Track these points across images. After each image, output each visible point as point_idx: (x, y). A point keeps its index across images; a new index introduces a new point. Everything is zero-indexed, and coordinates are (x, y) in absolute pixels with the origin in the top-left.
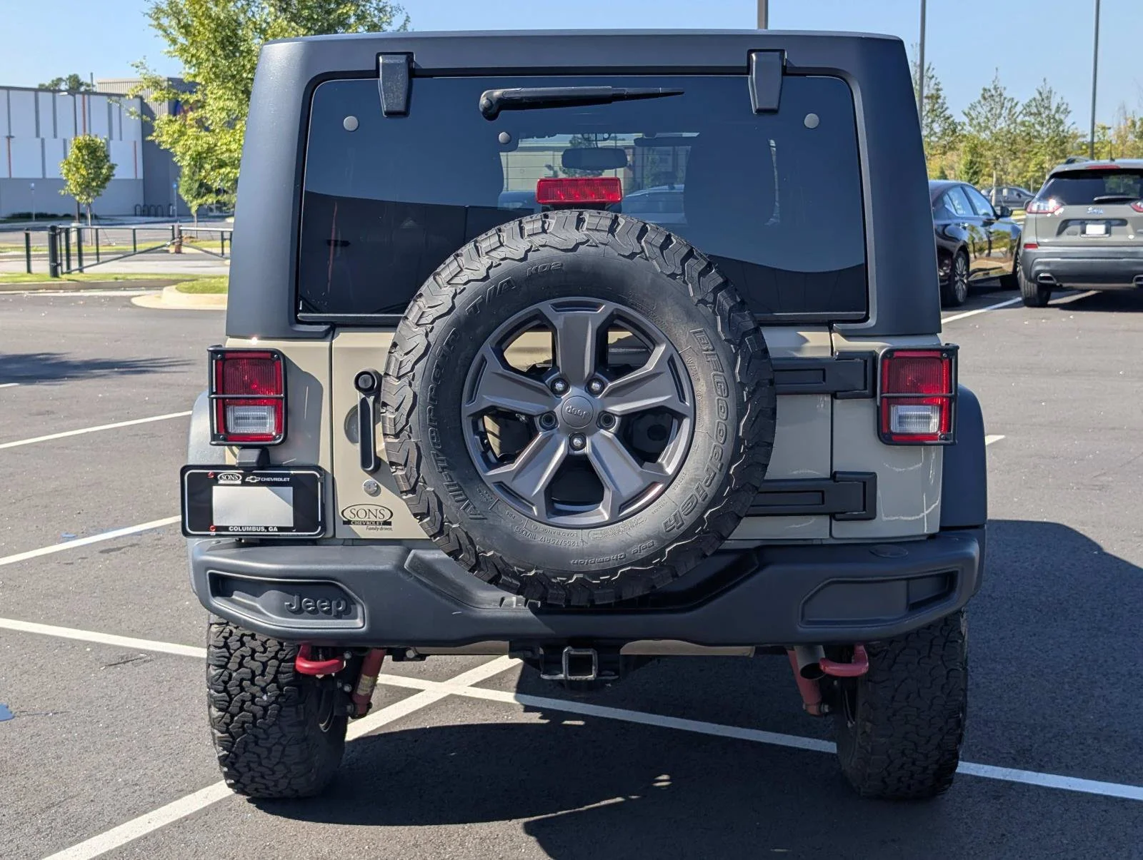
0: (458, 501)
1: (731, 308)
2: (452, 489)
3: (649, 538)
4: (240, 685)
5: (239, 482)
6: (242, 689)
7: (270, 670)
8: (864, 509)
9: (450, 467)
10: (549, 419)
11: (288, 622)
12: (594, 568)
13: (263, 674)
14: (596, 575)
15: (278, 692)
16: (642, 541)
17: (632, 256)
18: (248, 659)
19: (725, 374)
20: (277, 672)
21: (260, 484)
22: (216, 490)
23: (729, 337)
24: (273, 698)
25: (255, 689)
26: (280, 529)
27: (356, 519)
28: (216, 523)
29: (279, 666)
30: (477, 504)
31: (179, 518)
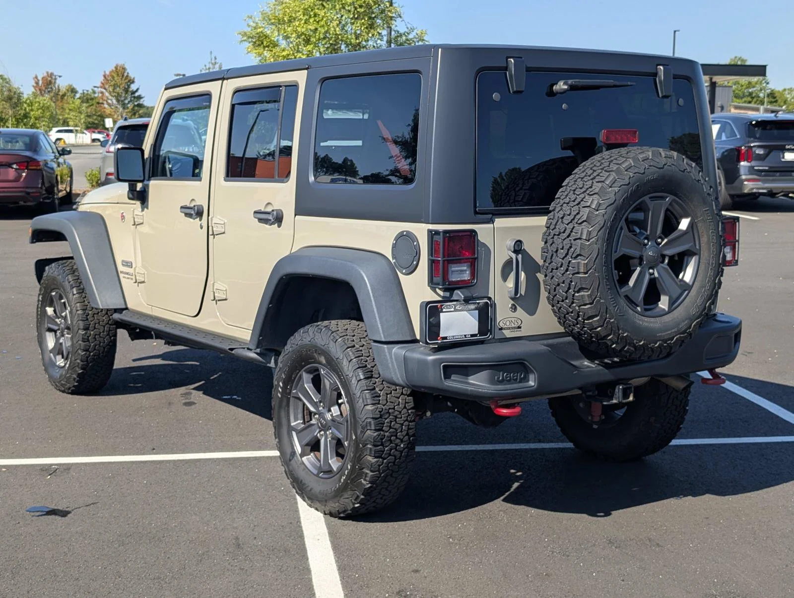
0: (614, 307)
2: (612, 300)
4: (389, 440)
5: (453, 309)
6: (391, 442)
7: (405, 428)
9: (611, 288)
13: (401, 431)
18: (393, 423)
20: (409, 429)
22: (442, 315)
24: (406, 446)
25: (397, 441)
26: (472, 336)
27: (506, 326)
28: (441, 335)
29: (409, 425)
30: (620, 307)
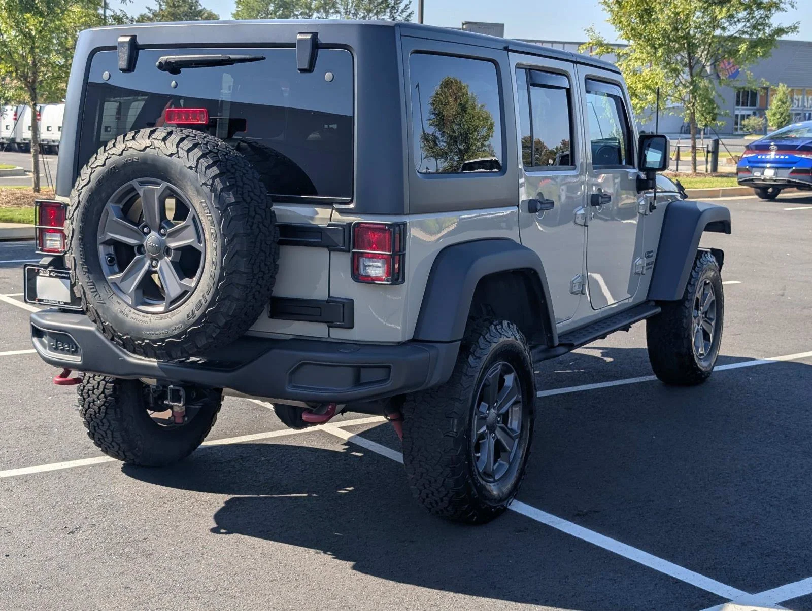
0: (92, 292)
1: (222, 190)
2: (89, 284)
3: (180, 322)
4: (88, 393)
5: (48, 275)
6: (89, 396)
7: (101, 387)
8: (343, 322)
9: (89, 272)
10: (140, 248)
11: (54, 355)
12: (154, 337)
13: (98, 388)
14: (155, 341)
15: (104, 399)
16: (176, 324)
17: (171, 155)
18: (92, 379)
19: (216, 228)
20: (104, 388)
21: (56, 277)
22: (38, 278)
23: (218, 206)
24: (103, 403)
25: (95, 396)
26: (65, 303)
28: (39, 297)
29: (105, 385)
30: (101, 294)
31: (23, 294)
